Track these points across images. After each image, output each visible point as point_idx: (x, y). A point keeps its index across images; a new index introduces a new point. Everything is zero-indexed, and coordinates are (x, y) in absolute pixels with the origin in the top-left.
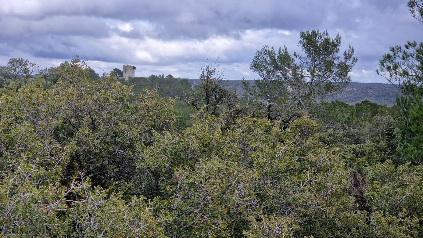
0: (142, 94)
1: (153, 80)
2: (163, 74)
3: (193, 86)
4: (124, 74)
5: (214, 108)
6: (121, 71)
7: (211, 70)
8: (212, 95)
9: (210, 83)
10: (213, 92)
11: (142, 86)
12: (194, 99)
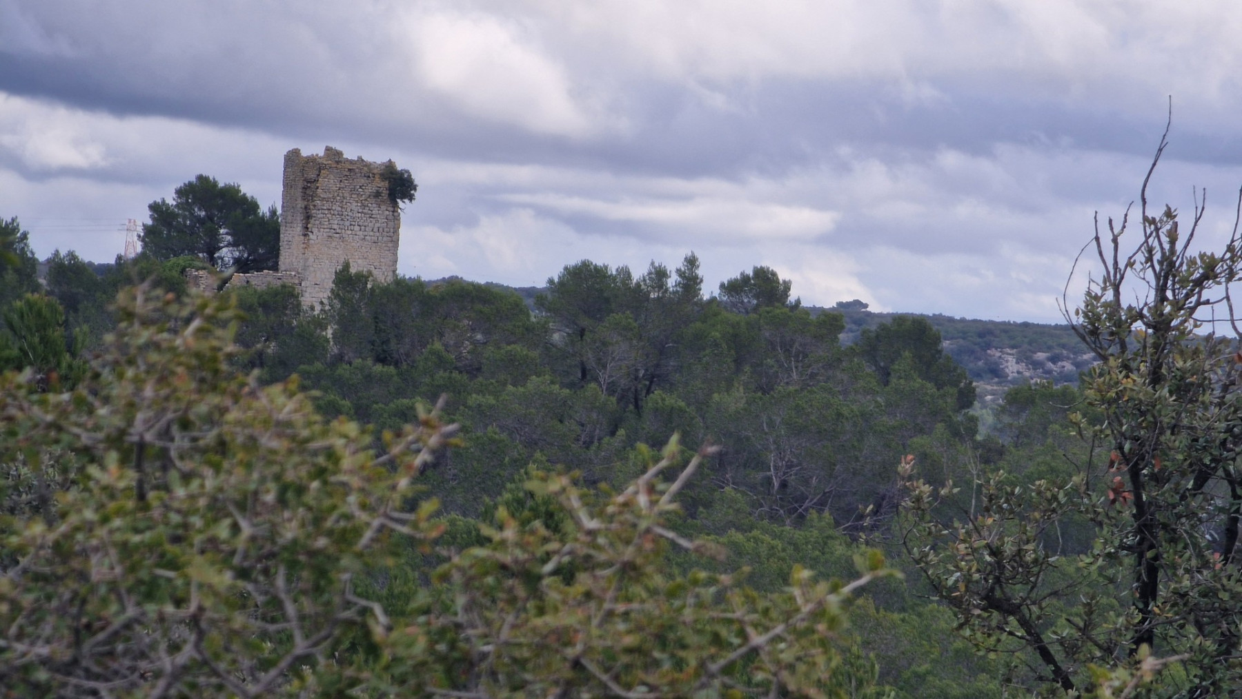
0: (524, 523)
1: (585, 322)
2: (692, 262)
3: (989, 393)
4: (290, 237)
5: (1210, 645)
6: (264, 209)
7: (1193, 252)
8: (1192, 515)
9: (1185, 390)
10: (1201, 480)
11: (474, 370)
12: (1009, 549)
